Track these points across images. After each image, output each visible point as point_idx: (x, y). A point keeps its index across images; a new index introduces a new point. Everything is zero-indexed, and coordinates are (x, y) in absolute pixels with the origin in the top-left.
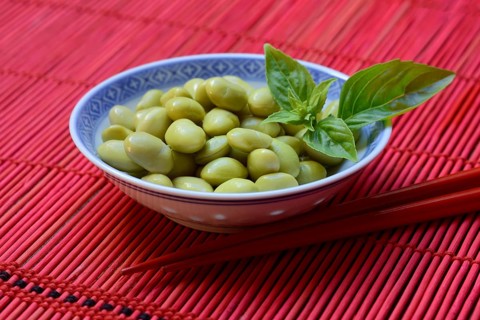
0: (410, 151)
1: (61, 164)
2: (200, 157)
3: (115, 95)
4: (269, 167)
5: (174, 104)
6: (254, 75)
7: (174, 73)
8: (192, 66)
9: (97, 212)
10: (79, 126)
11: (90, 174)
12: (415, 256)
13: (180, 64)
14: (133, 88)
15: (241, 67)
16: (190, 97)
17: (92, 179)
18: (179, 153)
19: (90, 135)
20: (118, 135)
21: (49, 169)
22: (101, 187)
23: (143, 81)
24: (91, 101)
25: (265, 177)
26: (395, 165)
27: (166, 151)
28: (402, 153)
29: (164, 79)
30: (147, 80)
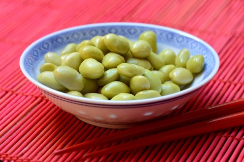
0: (230, 82)
1: (14, 89)
2: (100, 81)
3: (48, 46)
4: (143, 87)
5: (84, 50)
6: (134, 36)
7: (84, 34)
8: (95, 30)
9: (36, 117)
10: (25, 63)
11: (33, 96)
12: (235, 142)
13: (88, 29)
14: (59, 43)
15: (126, 31)
16: (94, 45)
17: (33, 99)
18: (87, 79)
19: (33, 69)
20: (50, 69)
21: (7, 92)
22: (39, 103)
23: (65, 39)
24: (33, 49)
25: (141, 93)
26: (221, 90)
27: (80, 77)
28: (225, 83)
29: (78, 38)
30: (68, 38)
